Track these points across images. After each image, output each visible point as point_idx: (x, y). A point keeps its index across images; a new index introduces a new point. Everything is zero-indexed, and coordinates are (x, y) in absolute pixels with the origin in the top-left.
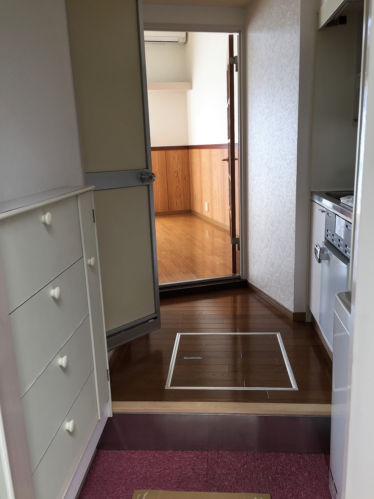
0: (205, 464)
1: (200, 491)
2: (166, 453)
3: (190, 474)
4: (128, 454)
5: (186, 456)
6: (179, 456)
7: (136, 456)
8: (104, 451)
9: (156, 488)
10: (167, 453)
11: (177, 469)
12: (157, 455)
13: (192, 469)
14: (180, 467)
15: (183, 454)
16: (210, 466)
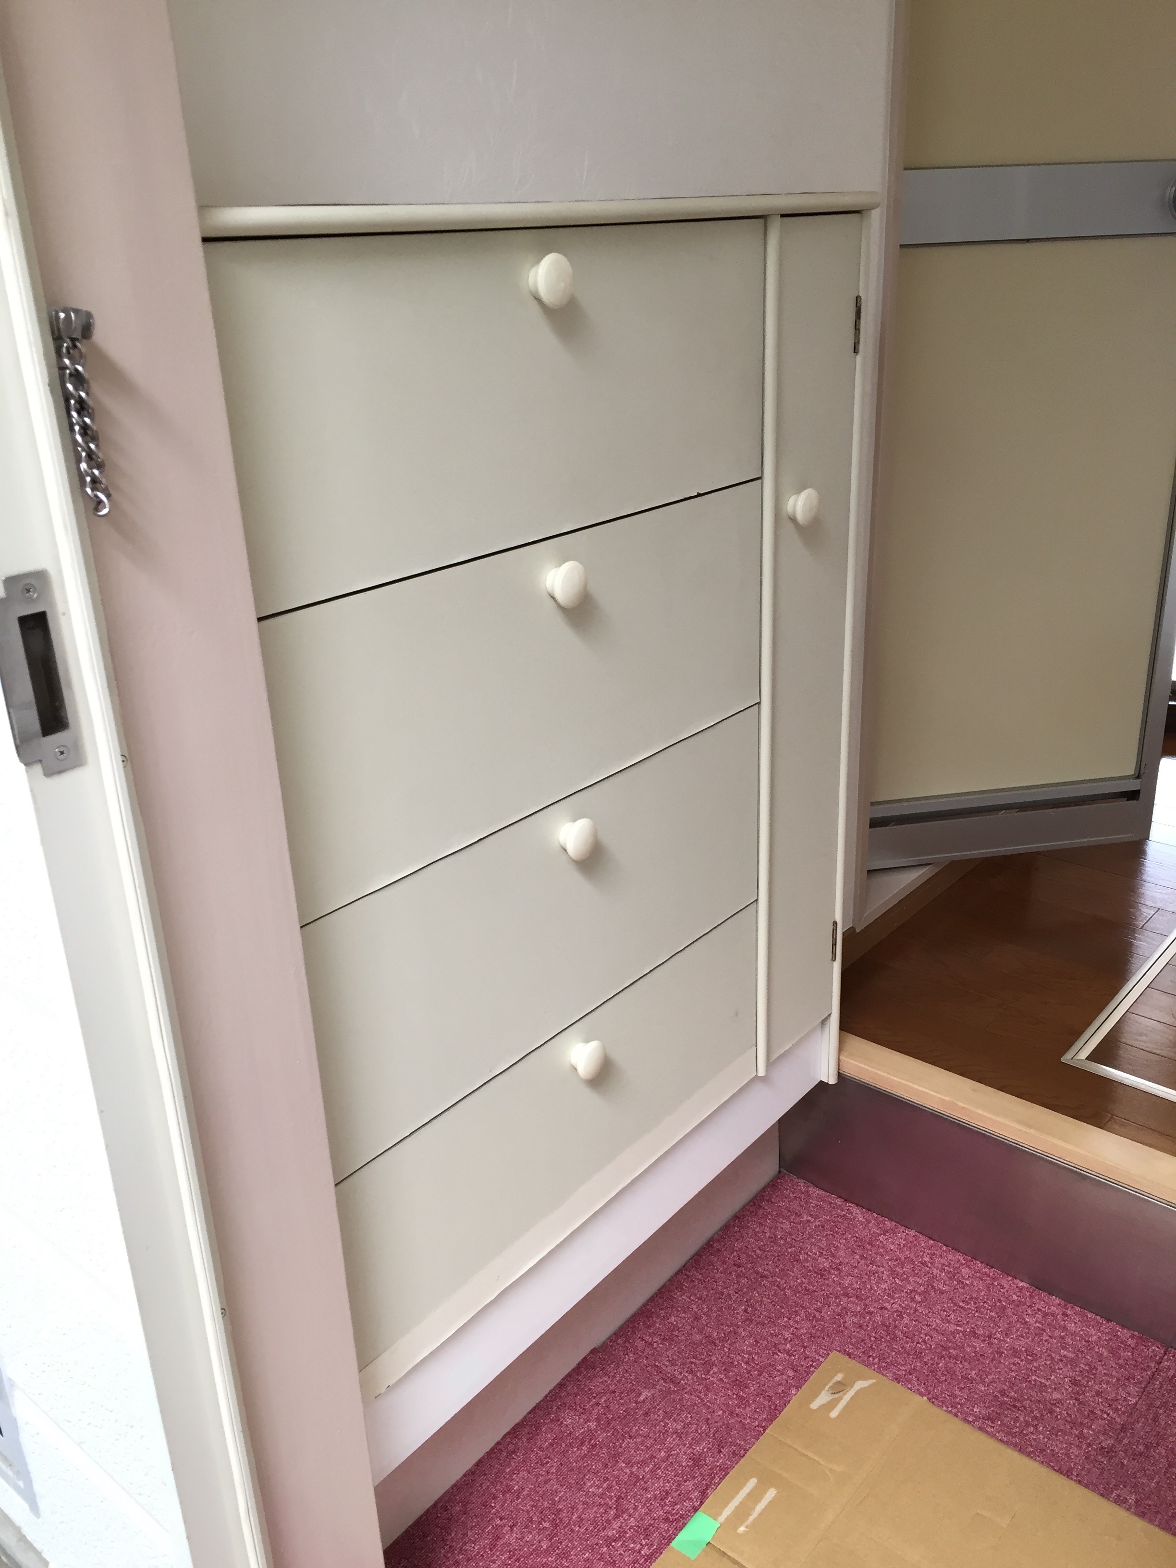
0: (1133, 1389)
1: (1068, 1474)
2: (1004, 1282)
3: (1056, 1395)
4: (871, 1225)
5: (1071, 1327)
6: (1045, 1315)
7: (893, 1243)
8: (801, 1183)
9: (910, 1381)
10: (1006, 1282)
11: (1016, 1353)
12: (965, 1271)
13: (1074, 1382)
14: (1030, 1352)
15: (1065, 1314)
16: (1150, 1406)
